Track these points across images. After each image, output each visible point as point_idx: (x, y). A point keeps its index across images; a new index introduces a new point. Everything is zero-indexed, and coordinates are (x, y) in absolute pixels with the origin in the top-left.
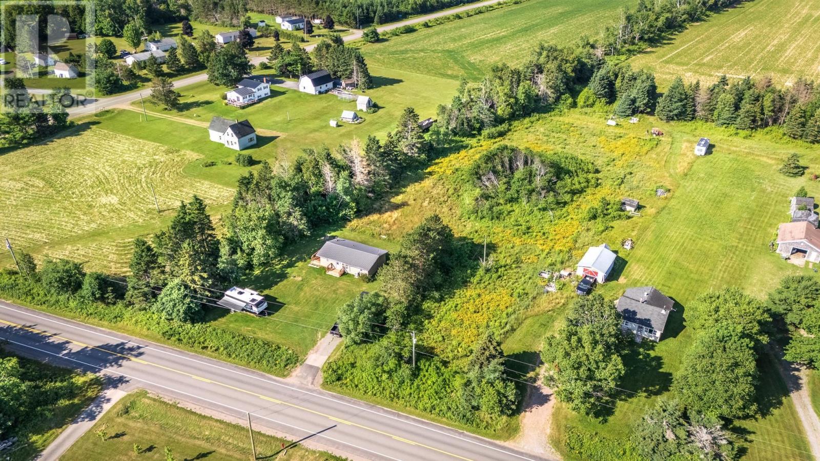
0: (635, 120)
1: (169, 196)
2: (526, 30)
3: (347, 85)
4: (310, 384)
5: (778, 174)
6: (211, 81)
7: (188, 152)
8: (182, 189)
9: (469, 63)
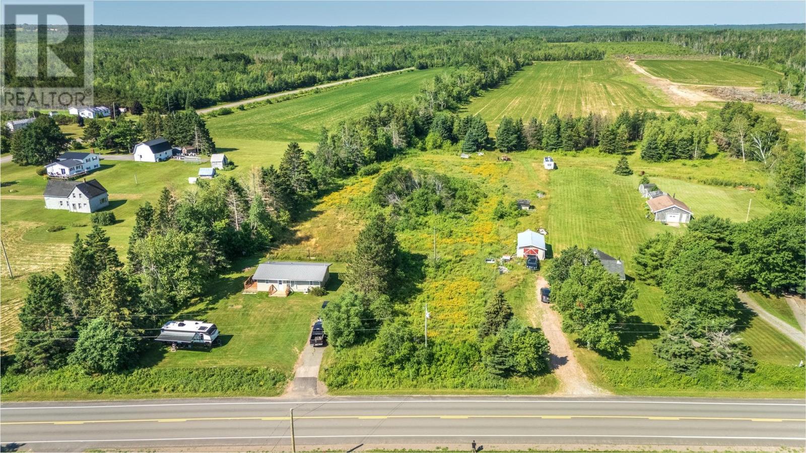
0: (481, 153)
1: (18, 263)
2: (340, 108)
3: (189, 151)
4: (314, 394)
5: (614, 175)
6: (16, 162)
7: (20, 222)
8: (31, 254)
9: (303, 130)
